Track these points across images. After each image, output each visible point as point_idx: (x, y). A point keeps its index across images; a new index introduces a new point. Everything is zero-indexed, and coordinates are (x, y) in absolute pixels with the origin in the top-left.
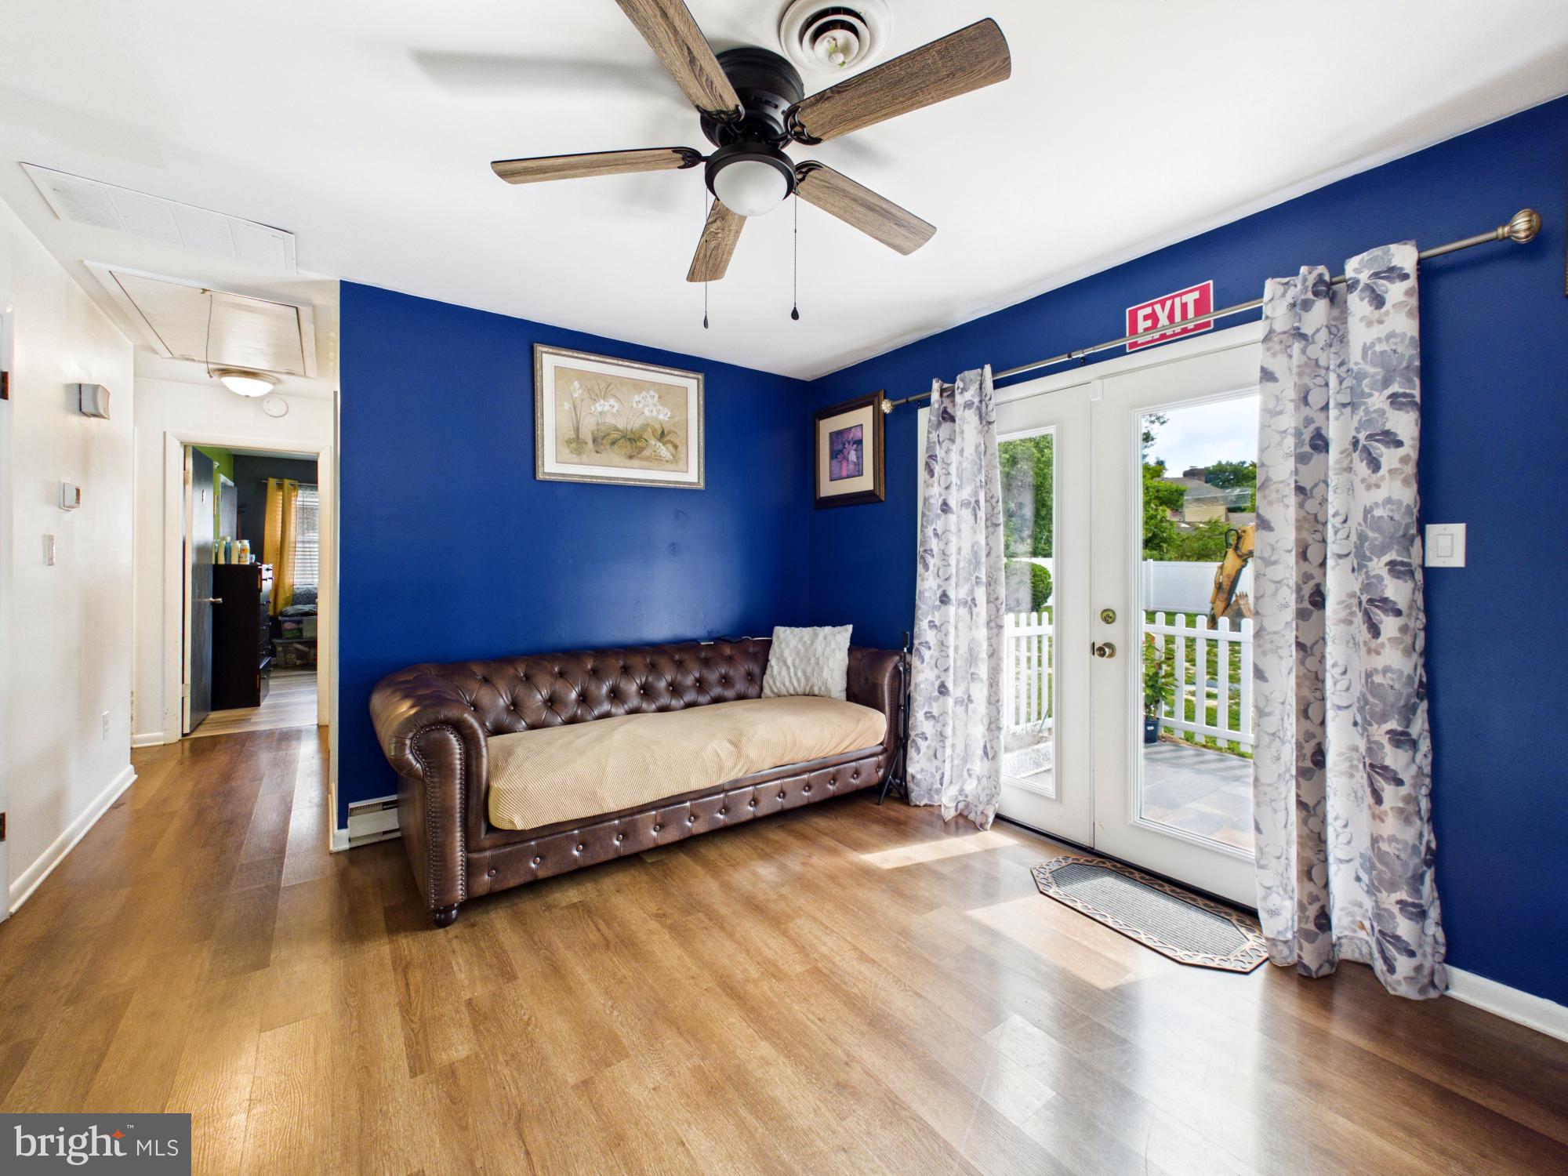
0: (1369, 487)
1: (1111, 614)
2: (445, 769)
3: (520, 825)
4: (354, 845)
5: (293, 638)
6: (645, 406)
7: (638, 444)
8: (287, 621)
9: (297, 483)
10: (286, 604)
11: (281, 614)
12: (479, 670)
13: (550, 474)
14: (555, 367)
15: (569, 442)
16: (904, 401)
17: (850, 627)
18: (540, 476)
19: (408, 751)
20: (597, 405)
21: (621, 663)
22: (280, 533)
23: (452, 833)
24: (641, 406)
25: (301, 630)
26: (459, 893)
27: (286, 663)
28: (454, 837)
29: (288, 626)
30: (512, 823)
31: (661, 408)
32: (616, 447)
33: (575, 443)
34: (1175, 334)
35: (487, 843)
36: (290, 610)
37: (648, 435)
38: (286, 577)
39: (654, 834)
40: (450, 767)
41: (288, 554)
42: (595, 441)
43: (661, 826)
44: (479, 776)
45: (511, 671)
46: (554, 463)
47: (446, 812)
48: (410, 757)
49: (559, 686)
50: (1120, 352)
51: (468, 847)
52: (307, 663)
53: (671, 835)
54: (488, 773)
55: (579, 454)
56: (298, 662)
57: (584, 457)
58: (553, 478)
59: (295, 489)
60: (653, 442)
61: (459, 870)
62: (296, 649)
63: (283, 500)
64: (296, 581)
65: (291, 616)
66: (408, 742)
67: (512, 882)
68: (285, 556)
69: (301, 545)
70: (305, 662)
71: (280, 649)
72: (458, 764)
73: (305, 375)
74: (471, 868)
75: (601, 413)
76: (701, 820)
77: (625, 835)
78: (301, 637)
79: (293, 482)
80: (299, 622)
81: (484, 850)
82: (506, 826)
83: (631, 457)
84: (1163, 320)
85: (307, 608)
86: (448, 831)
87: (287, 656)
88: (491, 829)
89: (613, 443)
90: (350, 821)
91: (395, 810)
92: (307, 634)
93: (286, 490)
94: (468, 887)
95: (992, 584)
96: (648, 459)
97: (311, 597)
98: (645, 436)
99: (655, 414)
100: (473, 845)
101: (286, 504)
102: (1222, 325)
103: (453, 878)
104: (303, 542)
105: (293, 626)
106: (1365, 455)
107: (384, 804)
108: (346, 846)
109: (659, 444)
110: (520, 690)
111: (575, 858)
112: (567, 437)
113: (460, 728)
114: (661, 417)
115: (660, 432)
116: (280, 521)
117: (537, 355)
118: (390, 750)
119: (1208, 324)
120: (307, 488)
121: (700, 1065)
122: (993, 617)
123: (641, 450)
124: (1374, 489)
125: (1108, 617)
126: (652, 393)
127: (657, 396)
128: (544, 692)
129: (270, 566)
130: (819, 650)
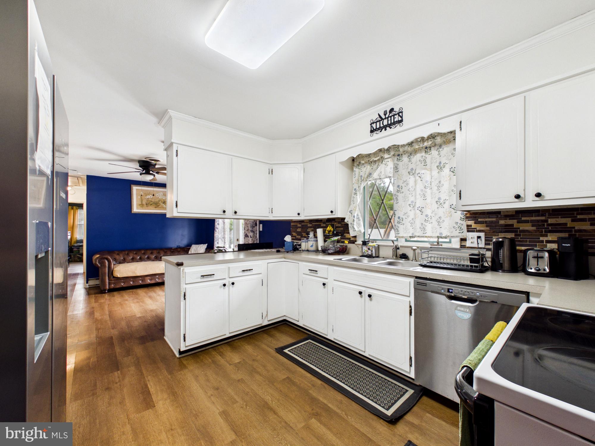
2: (105, 266)
3: (119, 276)
4: (90, 287)
5: (76, 253)
6: (159, 196)
7: (158, 205)
8: (74, 248)
9: (78, 207)
10: (74, 243)
11: (73, 246)
12: (117, 252)
13: (135, 212)
14: (136, 189)
15: (140, 205)
17: (207, 244)
18: (133, 212)
19: (97, 262)
20: (147, 197)
21: (151, 252)
22: (72, 222)
23: (106, 277)
24: (158, 196)
25: (79, 251)
26: (107, 287)
27: (75, 260)
28: (106, 278)
29: (75, 249)
30: (117, 276)
31: (164, 196)
32: (152, 205)
33: (141, 205)
35: (113, 280)
36: (76, 245)
37: (160, 202)
38: (74, 235)
39: (149, 281)
40: (106, 266)
41: (75, 229)
42: (146, 204)
43: (151, 280)
44: (111, 267)
45: (124, 253)
46: (136, 209)
47: (105, 273)
48: (98, 263)
49: (135, 256)
51: (109, 280)
52: (81, 261)
53: (153, 282)
54: (113, 267)
55: (142, 207)
56: (78, 260)
57: (144, 208)
58: (135, 213)
59: (77, 209)
60: (161, 204)
61: (107, 284)
62: (78, 257)
63: (73, 214)
64: (77, 236)
65: (76, 246)
66: (97, 261)
67: (118, 287)
68: (74, 229)
69: (79, 226)
70: (80, 260)
71: (72, 256)
72: (107, 265)
73: (79, 186)
74: (109, 284)
75: (148, 198)
76: (160, 280)
77: (142, 281)
78: (79, 253)
79: (76, 207)
80: (79, 248)
81: (112, 280)
82: (116, 276)
83: (156, 207)
85: (81, 244)
86: (105, 277)
87: (75, 258)
88: (114, 277)
89: (151, 205)
90: (89, 282)
91: (98, 280)
92: (81, 252)
93: (74, 210)
94: (109, 287)
96: (160, 208)
97: (81, 241)
98: (159, 203)
99: (162, 198)
100: (110, 279)
101: (74, 214)
103: (106, 285)
104: (80, 225)
105: (77, 249)
107: (96, 279)
108: (88, 287)
109: (163, 204)
110: (126, 256)
111: (131, 284)
112: (139, 204)
113: (107, 259)
114: (164, 198)
115: (163, 201)
116: (72, 219)
117: (132, 187)
118: (94, 262)
120: (81, 209)
123: (158, 206)
126: (161, 193)
127: (162, 194)
128: (131, 257)
129: (70, 232)
130: (198, 249)
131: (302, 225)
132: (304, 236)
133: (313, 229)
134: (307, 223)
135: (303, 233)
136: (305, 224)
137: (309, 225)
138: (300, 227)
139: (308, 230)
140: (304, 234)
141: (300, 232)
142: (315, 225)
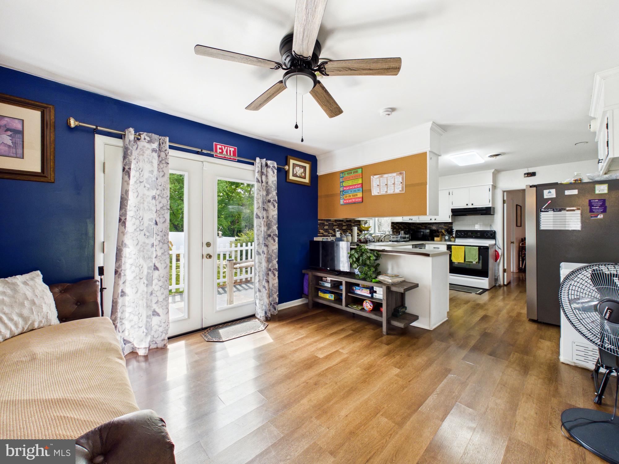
0: (273, 211)
1: (209, 244)
16: (95, 127)
34: (228, 158)
50: (212, 156)
84: (225, 152)
95: (166, 235)
102: (239, 161)
106: (272, 204)
119: (236, 159)
121: (315, 418)
122: (166, 250)
124: (274, 212)
125: (208, 245)
131: (329, 223)
132: (330, 232)
133: (337, 227)
134: (333, 221)
135: (329, 231)
136: (331, 222)
137: (335, 224)
138: (327, 225)
139: (334, 228)
140: (331, 231)
141: (327, 229)
142: (339, 224)
